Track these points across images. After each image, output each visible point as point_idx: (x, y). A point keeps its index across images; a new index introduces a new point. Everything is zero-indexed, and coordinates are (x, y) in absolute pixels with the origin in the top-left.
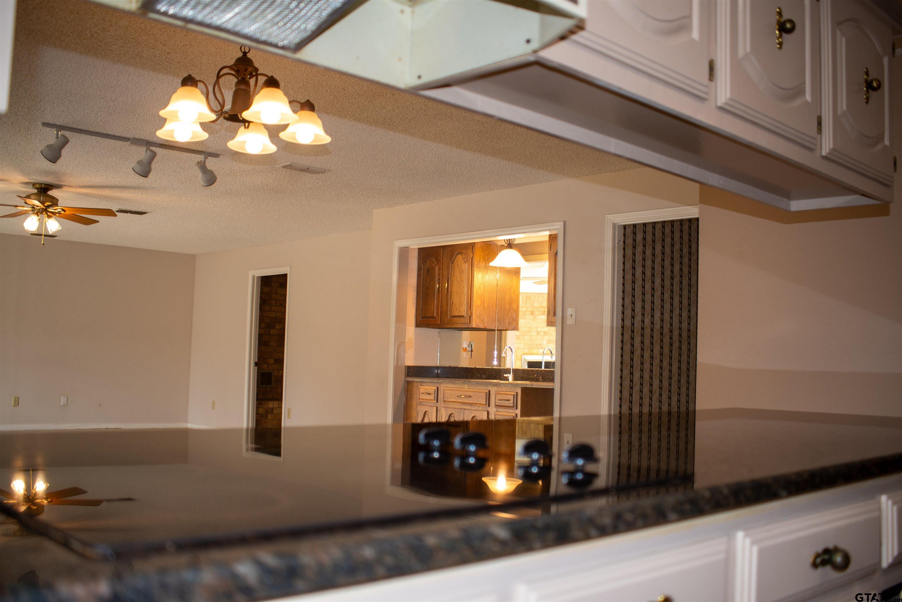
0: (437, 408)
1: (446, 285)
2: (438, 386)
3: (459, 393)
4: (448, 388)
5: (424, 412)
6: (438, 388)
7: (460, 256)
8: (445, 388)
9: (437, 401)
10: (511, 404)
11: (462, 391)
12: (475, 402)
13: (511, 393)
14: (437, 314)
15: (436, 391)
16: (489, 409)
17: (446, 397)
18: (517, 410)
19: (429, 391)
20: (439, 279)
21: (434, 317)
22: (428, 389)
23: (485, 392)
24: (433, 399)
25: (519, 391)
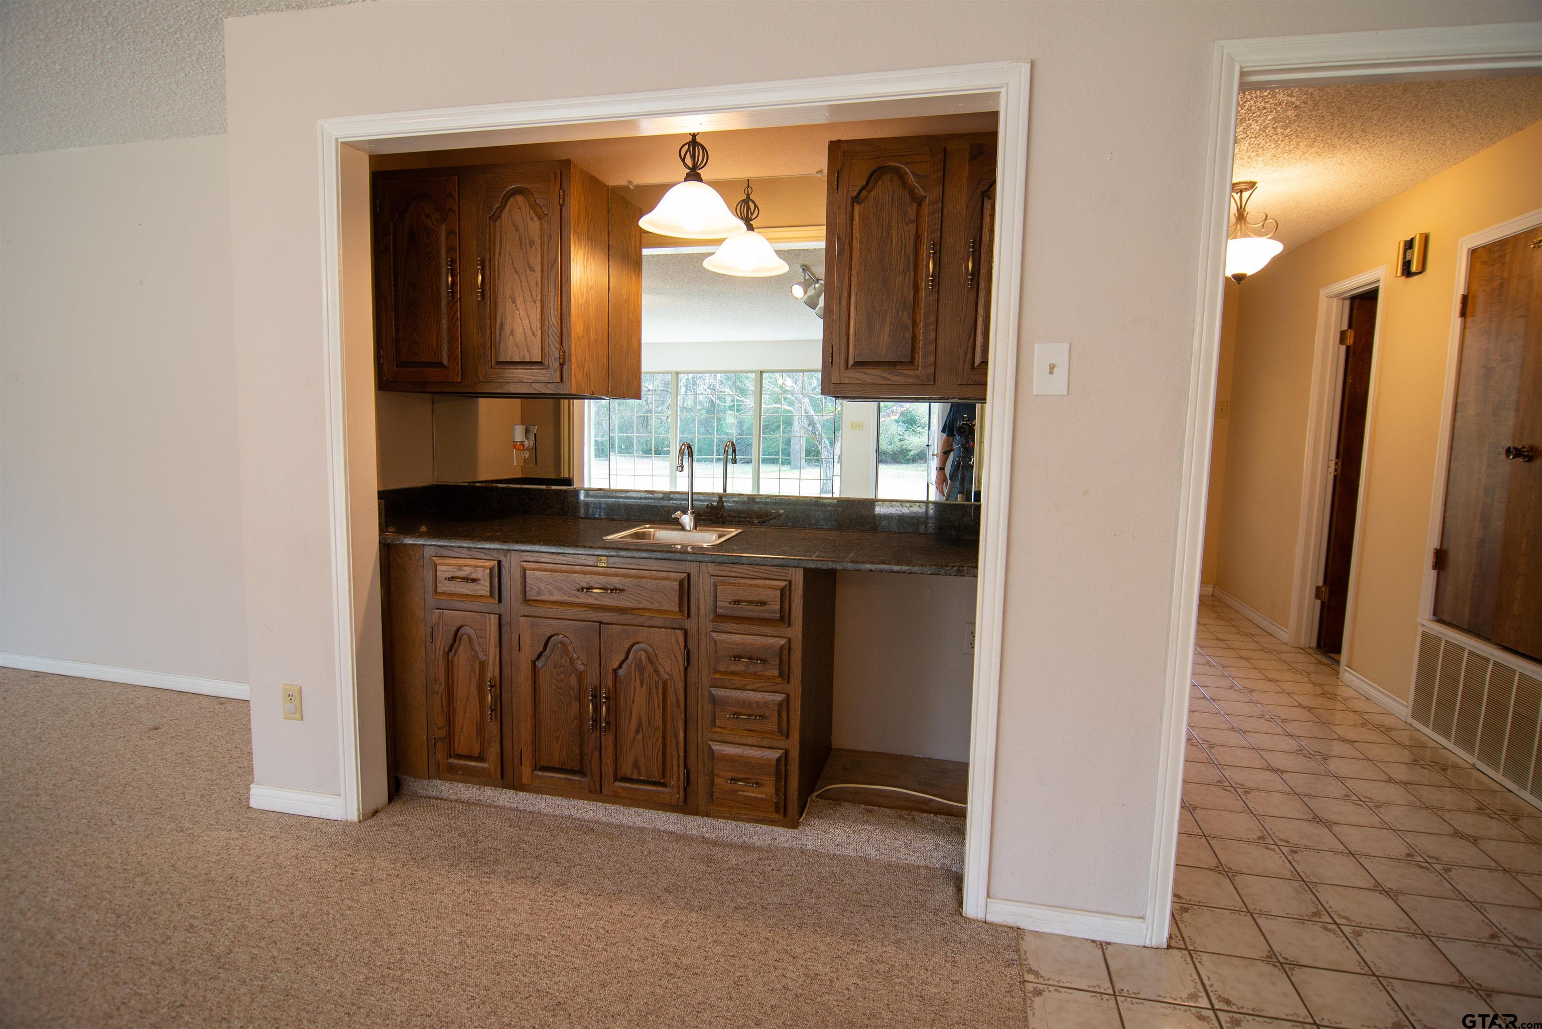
0: (500, 616)
1: (480, 277)
2: (502, 558)
3: (584, 581)
4: (538, 565)
5: (455, 629)
6: (499, 562)
7: (520, 198)
8: (526, 565)
9: (500, 601)
10: (773, 612)
11: (592, 573)
12: (642, 606)
13: (773, 583)
14: (449, 357)
15: (496, 571)
16: (690, 625)
17: (531, 589)
18: (790, 629)
19: (471, 573)
20: (453, 262)
21: (440, 365)
22: (465, 566)
23: (675, 580)
24: (488, 594)
25: (798, 577)
